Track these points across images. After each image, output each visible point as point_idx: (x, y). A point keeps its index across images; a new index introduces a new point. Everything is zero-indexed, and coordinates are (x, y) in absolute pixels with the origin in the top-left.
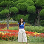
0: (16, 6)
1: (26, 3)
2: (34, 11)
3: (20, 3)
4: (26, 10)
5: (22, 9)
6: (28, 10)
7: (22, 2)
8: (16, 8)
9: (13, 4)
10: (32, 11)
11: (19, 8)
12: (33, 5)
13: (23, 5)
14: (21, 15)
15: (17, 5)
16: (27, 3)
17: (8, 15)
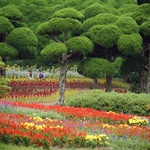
0: (88, 33)
1: (116, 27)
2: (137, 50)
3: (97, 26)
4: (116, 46)
5: (102, 44)
6: (120, 47)
7: (105, 23)
8: (86, 39)
9: (77, 29)
10: (132, 48)
11: (96, 38)
12: (134, 31)
13: (108, 31)
14: (101, 60)
15: (90, 32)
16: (118, 25)
17: (65, 58)
